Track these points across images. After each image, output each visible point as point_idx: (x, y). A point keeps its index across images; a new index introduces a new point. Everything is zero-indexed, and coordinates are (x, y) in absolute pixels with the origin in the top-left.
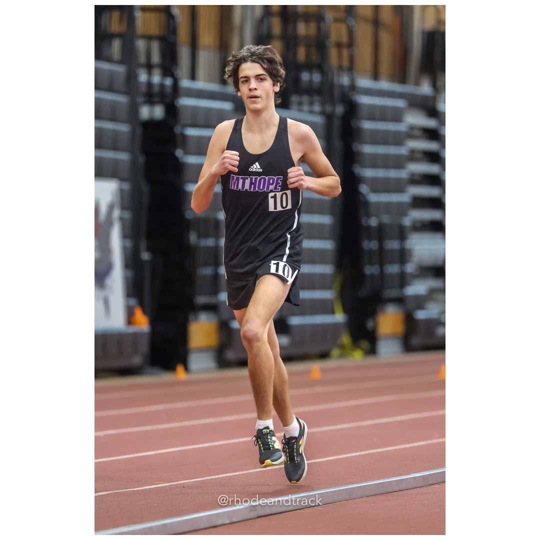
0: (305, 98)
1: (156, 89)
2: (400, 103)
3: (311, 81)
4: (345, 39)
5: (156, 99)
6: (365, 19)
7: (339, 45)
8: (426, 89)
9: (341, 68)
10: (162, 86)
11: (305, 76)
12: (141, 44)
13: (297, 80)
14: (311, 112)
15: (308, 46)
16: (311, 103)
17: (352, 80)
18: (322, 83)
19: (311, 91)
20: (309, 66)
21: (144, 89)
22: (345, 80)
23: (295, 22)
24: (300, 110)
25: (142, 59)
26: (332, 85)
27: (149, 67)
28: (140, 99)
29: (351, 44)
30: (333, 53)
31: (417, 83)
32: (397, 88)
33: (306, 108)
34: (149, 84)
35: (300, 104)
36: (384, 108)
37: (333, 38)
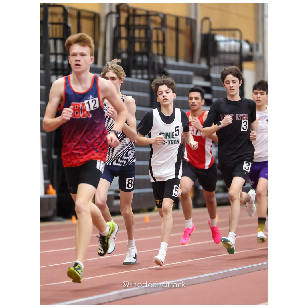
0: (139, 71)
1: (59, 67)
2: (191, 73)
3: (142, 61)
4: (161, 39)
5: (59, 72)
6: (171, 28)
7: (158, 42)
8: (204, 65)
9: (158, 54)
10: (63, 64)
11: (139, 59)
12: (51, 42)
13: (135, 61)
14: (143, 79)
15: (140, 43)
16: (142, 74)
17: (164, 60)
18: (148, 63)
19: (142, 67)
20: (141, 54)
21: (53, 67)
22: (161, 61)
23: (134, 30)
24: (137, 78)
25: (52, 50)
26: (154, 64)
27: (56, 54)
28: (51, 72)
29: (164, 42)
30: (154, 46)
31: (199, 63)
32: (189, 65)
33: (140, 76)
34: (56, 63)
35: (137, 74)
36: (181, 76)
37: (154, 38)
